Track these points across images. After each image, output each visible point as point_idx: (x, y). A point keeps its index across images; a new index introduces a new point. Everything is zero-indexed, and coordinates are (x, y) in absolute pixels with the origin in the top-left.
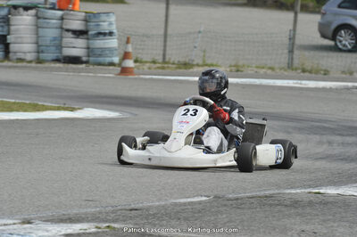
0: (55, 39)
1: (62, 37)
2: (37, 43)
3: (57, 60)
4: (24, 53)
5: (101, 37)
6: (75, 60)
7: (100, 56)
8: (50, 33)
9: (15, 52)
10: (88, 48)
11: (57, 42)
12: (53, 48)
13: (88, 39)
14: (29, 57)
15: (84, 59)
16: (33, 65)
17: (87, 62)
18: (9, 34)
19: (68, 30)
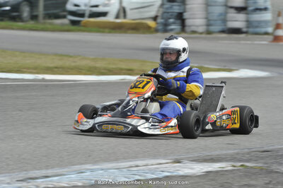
0: (221, 14)
1: (226, 13)
2: (206, 18)
3: (223, 32)
4: (197, 26)
5: (258, 12)
6: (237, 31)
7: (257, 27)
8: (217, 10)
9: (190, 26)
10: (247, 21)
11: (223, 17)
12: (219, 22)
13: (247, 14)
14: (201, 29)
15: (245, 30)
16: (203, 35)
17: (246, 33)
18: (185, 12)
19: (232, 7)
